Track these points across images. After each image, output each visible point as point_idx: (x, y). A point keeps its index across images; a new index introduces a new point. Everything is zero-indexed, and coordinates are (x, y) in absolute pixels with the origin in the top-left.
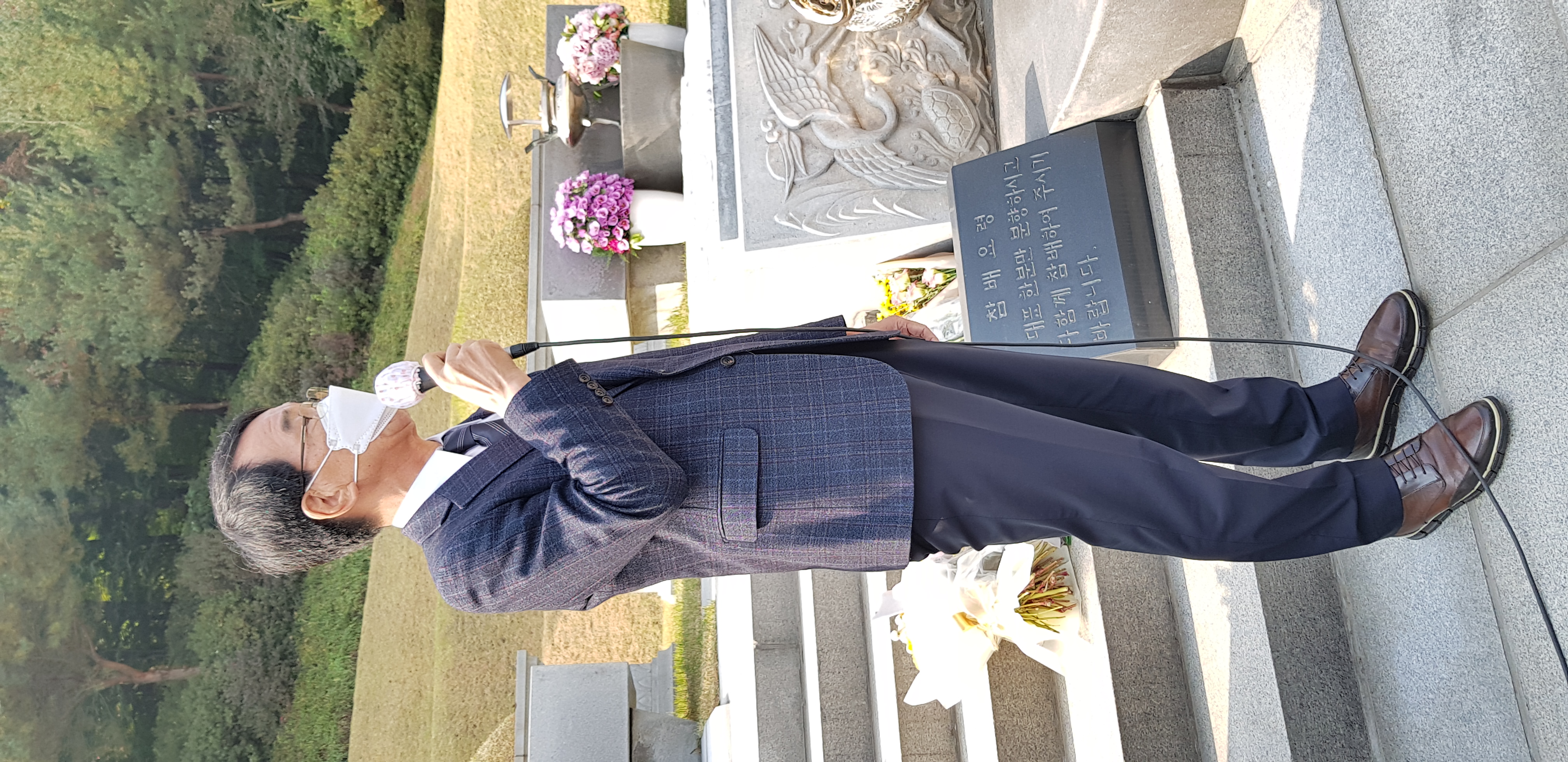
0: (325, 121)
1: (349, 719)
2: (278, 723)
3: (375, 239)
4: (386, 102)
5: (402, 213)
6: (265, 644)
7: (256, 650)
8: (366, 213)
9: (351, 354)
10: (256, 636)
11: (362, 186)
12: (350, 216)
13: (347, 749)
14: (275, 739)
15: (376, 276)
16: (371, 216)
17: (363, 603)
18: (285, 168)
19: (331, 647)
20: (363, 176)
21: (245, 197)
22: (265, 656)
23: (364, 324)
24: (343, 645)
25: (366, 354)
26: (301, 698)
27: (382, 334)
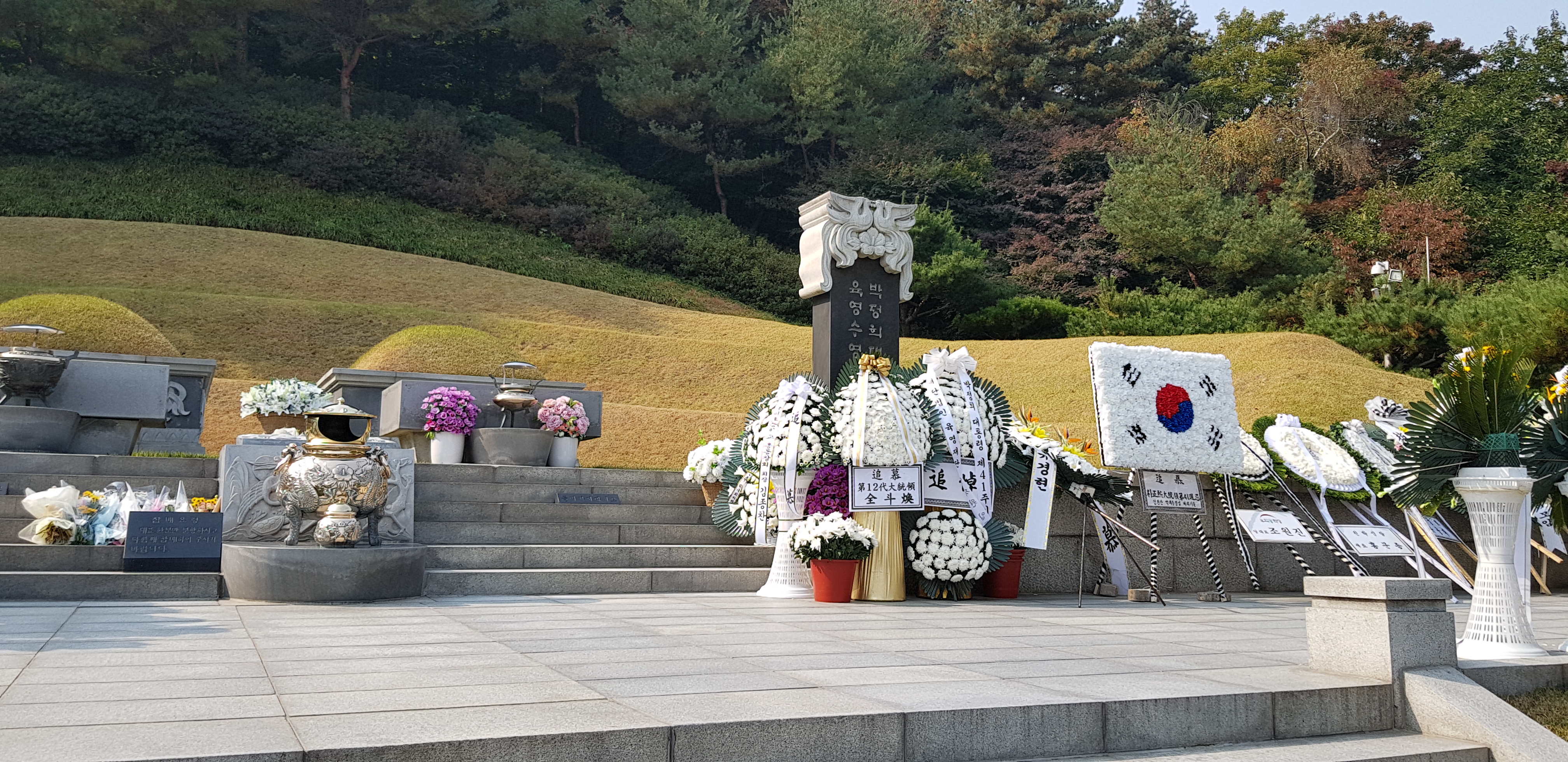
1: (282, 232)
2: (294, 175)
3: (686, 268)
5: (705, 289)
6: (359, 169)
7: (355, 162)
8: (706, 261)
9: (593, 244)
10: (367, 163)
11: (728, 259)
12: (705, 249)
13: (257, 230)
14: (280, 173)
15: (655, 266)
16: (704, 265)
17: (377, 247)
18: (757, 199)
19: (347, 220)
20: (736, 261)
21: (731, 170)
22: (349, 169)
23: (617, 256)
24: (345, 230)
25: (592, 256)
26: (310, 194)
27: (605, 269)
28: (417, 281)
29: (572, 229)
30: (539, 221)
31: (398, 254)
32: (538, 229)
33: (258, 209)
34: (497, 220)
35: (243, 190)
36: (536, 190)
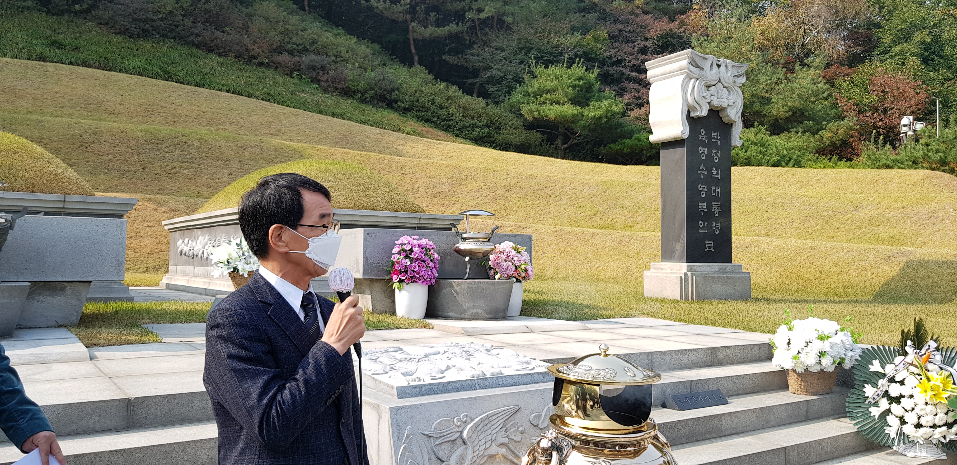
0: (470, 81)
1: (99, 68)
2: (101, 24)
3: (403, 105)
4: (480, 117)
5: (417, 121)
6: (154, 21)
7: (150, 16)
8: (417, 101)
9: (334, 85)
10: (160, 16)
11: (433, 100)
12: (416, 92)
13: (78, 65)
14: (91, 21)
15: (381, 103)
16: (416, 103)
17: (176, 82)
18: (444, 57)
19: (149, 60)
20: (439, 101)
21: (428, 35)
22: (146, 21)
23: (352, 94)
24: (149, 68)
25: (335, 94)
26: (116, 39)
27: (346, 104)
28: (213, 110)
29: (318, 74)
30: (293, 67)
31: (194, 88)
32: (292, 73)
33: (77, 49)
34: (261, 64)
35: (62, 33)
36: (288, 43)
